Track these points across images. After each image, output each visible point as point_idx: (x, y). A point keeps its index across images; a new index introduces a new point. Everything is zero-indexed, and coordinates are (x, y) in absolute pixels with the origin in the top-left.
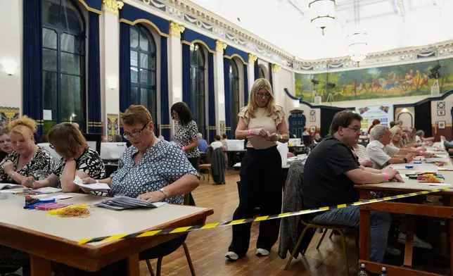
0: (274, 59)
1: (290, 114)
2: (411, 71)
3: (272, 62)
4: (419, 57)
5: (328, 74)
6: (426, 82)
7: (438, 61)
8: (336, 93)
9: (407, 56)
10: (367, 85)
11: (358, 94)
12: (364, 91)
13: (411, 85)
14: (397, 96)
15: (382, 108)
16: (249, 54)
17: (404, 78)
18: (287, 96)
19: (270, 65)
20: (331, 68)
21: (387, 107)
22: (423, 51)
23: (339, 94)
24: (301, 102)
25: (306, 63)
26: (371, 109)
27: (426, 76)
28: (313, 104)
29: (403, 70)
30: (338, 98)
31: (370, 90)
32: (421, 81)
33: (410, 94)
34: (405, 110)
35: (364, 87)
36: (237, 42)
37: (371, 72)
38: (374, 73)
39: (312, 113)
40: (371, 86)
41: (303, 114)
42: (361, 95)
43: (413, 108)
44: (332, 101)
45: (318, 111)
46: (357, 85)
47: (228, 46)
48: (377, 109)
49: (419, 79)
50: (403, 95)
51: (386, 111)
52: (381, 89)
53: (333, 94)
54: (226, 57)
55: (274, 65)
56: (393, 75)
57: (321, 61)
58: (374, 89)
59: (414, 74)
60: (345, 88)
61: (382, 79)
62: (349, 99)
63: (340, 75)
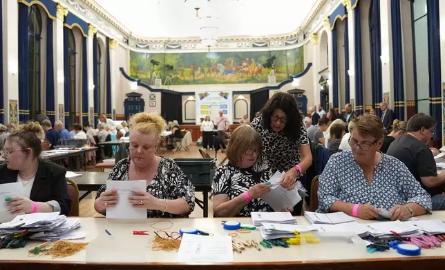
0: (112, 34)
1: (127, 98)
2: (247, 59)
3: (111, 37)
4: (254, 46)
5: (165, 54)
6: (260, 71)
7: (270, 52)
8: (173, 76)
9: (244, 43)
10: (206, 69)
11: (196, 78)
12: (202, 75)
13: (247, 72)
14: (234, 83)
15: (222, 94)
16: (89, 24)
17: (241, 65)
18: (123, 77)
19: (108, 39)
20: (168, 48)
21: (227, 94)
22: (258, 41)
23: (177, 78)
24: (139, 84)
25: (142, 40)
26: (211, 95)
27: (260, 65)
28: (152, 87)
29: (240, 57)
30: (176, 81)
31: (208, 75)
32: (256, 69)
33: (246, 82)
34: (241, 97)
35: (202, 71)
36: (77, 9)
37: (209, 56)
38: (213, 57)
39: (152, 97)
40: (209, 71)
41: (142, 97)
42: (199, 80)
43: (249, 96)
44: (170, 84)
45: (158, 95)
46: (195, 69)
47: (69, 12)
48: (217, 95)
49: (254, 67)
50: (240, 82)
51: (226, 97)
52: (220, 74)
53: (171, 76)
54: (67, 25)
55: (112, 40)
56: (230, 61)
57: (158, 40)
58: (213, 75)
59: (250, 62)
60: (183, 71)
61: (221, 65)
62: (187, 83)
63: (178, 57)
